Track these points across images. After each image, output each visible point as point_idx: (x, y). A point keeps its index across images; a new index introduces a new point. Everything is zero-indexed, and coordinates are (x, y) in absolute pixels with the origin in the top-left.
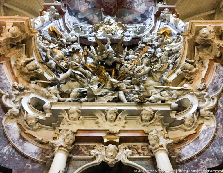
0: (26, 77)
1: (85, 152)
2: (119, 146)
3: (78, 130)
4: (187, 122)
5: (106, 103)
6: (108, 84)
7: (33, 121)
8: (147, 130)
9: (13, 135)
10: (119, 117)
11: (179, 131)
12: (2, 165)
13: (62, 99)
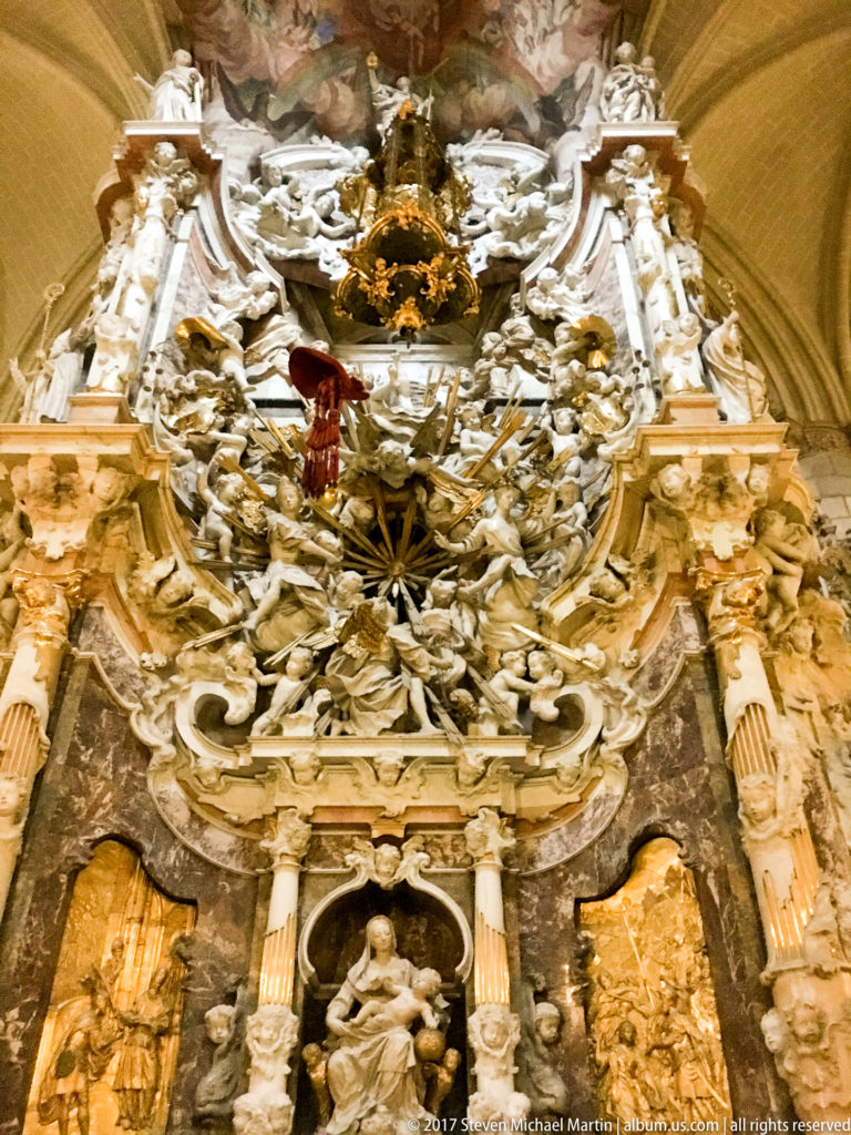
1: (336, 857)
2: (403, 847)
3: (315, 808)
6: (384, 648)
8: (466, 806)
9: (176, 815)
10: (406, 774)
11: (546, 789)
12: (177, 894)
13: (267, 679)
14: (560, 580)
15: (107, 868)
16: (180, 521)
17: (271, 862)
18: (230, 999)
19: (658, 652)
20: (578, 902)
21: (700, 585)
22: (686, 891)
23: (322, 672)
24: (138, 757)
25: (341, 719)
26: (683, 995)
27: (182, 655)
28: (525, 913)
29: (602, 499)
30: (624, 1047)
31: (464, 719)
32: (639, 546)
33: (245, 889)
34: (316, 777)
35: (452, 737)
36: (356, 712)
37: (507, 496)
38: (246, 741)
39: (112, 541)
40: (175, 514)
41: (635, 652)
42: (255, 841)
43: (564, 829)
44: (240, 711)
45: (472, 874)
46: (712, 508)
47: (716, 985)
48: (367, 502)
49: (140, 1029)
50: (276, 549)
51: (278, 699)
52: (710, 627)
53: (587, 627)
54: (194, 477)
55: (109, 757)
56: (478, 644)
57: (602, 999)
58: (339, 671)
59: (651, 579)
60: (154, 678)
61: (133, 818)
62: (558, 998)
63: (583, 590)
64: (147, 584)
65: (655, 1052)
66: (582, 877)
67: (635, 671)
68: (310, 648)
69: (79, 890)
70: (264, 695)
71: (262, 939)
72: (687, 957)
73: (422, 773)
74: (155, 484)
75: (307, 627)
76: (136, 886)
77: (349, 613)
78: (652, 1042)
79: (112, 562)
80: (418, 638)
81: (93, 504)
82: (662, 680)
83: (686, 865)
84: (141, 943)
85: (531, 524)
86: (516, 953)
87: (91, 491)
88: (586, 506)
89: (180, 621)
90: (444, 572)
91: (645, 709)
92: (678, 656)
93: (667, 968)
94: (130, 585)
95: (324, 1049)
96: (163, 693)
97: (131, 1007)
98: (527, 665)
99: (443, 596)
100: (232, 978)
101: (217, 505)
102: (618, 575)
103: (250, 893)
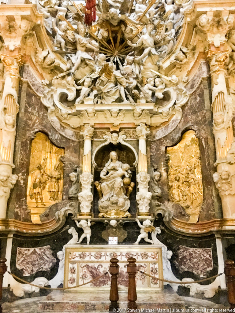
0: (47, 70)
1: (101, 136)
2: (119, 134)
3: (94, 124)
4: (164, 115)
5: (110, 103)
6: (113, 78)
7: (66, 116)
8: (136, 123)
9: (57, 126)
10: (119, 114)
11: (159, 118)
12: (59, 146)
13: (79, 88)
14: (166, 55)
15: (39, 139)
16: (48, 38)
17: (83, 138)
18: (75, 171)
19: (194, 77)
20: (166, 147)
21: (209, 55)
22: (196, 144)
23: (95, 85)
24: (44, 109)
25: (101, 99)
26: (193, 169)
27: (53, 80)
28: (152, 150)
29: (180, 28)
30: (176, 181)
31: (136, 98)
32: (191, 43)
33: (77, 144)
34: (94, 115)
35: (132, 104)
36: (105, 97)
37: (150, 27)
38: (74, 106)
39: (29, 45)
40: (47, 35)
41: (187, 78)
42: (79, 133)
43: (163, 129)
44: (72, 97)
45: (138, 141)
46: (215, 29)
47: (202, 167)
48: (106, 30)
49: (53, 178)
50: (79, 47)
51: (82, 93)
52: (210, 69)
53: (173, 70)
54: (51, 22)
55: (36, 110)
56: (140, 76)
57: (171, 170)
58: (100, 85)
59: (194, 54)
60: (46, 87)
61: (45, 126)
62: (160, 170)
63: (172, 59)
64: (40, 58)
65: (184, 183)
66: (168, 141)
67: (186, 83)
68: (91, 78)
69: (33, 144)
70: (78, 92)
71: (82, 157)
72: (195, 160)
73: (124, 114)
74: (39, 25)
75: (89, 72)
76: (48, 144)
77: (102, 67)
78: (184, 180)
79: (29, 51)
80: (123, 75)
81: (21, 32)
82: (195, 86)
83: (197, 137)
84: (51, 158)
85: (157, 37)
86: (149, 160)
87: (20, 27)
88: (175, 30)
89: (52, 70)
90: (130, 53)
91: (189, 94)
92: (200, 78)
93: (189, 163)
94: (36, 59)
95: (100, 182)
96: (49, 92)
97: (50, 173)
98: (155, 82)
99: (130, 61)
100: (75, 166)
101: (59, 32)
102: (184, 53)
103: (78, 145)
